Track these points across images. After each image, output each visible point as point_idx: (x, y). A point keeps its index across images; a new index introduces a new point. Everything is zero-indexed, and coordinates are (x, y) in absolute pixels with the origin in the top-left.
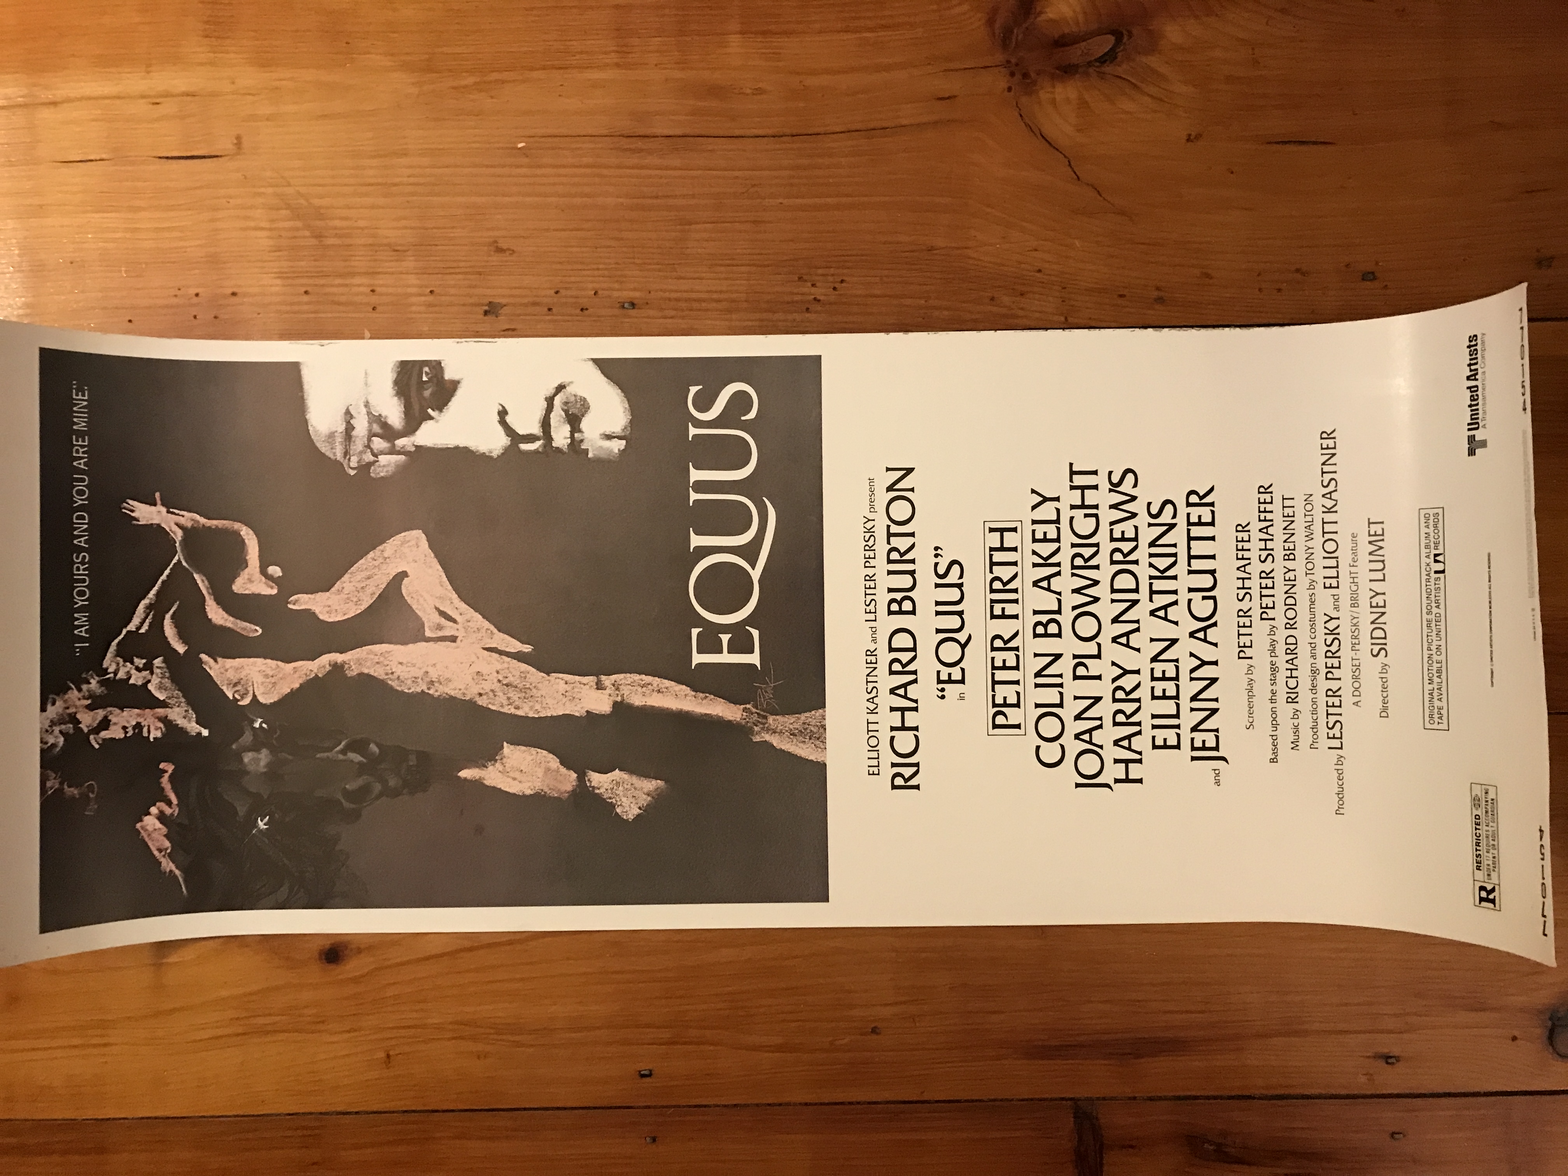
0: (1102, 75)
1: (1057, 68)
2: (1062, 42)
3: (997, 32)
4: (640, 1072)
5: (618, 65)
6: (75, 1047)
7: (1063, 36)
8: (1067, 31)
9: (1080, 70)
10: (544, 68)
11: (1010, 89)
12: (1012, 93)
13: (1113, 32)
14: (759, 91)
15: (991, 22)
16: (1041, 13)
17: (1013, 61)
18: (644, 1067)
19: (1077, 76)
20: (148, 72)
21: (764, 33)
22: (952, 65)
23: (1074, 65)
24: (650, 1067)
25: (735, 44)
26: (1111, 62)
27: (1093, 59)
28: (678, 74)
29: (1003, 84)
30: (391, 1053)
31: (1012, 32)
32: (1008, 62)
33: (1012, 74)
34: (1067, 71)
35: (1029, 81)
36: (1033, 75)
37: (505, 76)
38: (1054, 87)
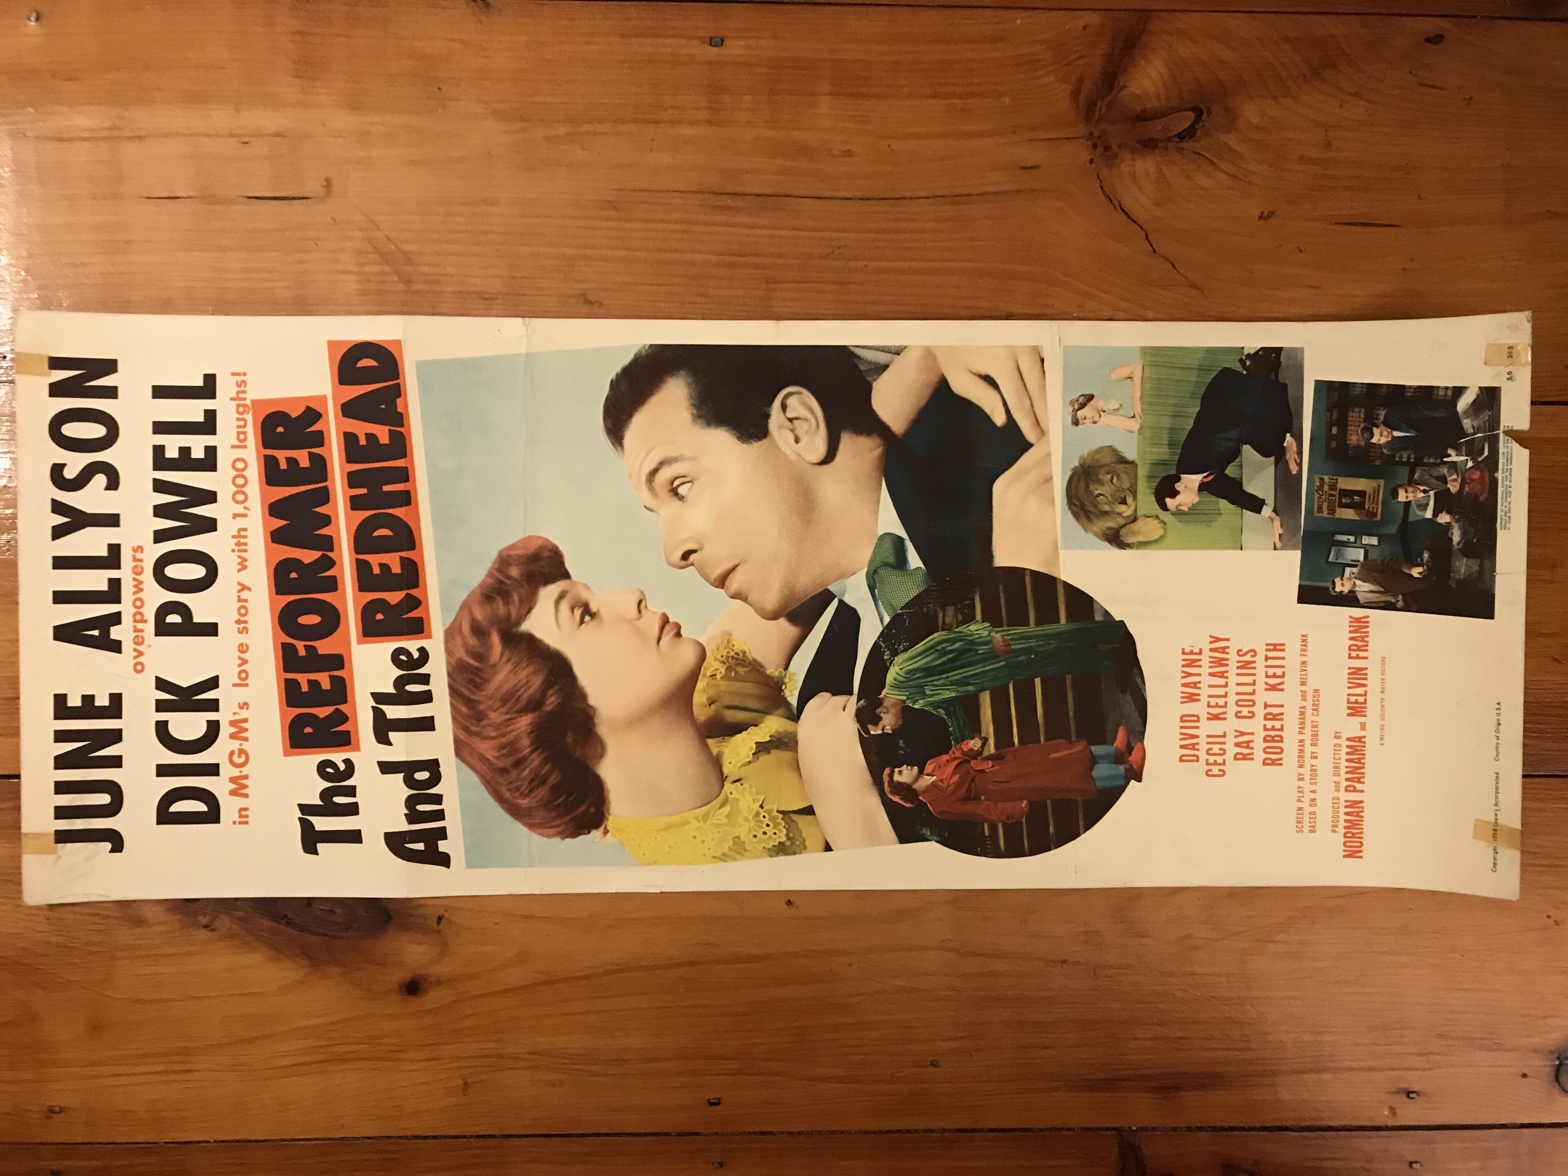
0: (1180, 151)
1: (1137, 142)
2: (1144, 117)
3: (1081, 104)
4: (709, 1100)
5: (709, 122)
6: (159, 1073)
7: (1144, 111)
8: (1148, 106)
9: (1160, 145)
10: (635, 121)
11: (1091, 161)
12: (1094, 165)
13: (1192, 109)
14: (848, 153)
15: (1075, 94)
16: (1124, 87)
17: (1096, 134)
18: (712, 1095)
19: (1157, 151)
20: (237, 110)
21: (855, 96)
22: (1036, 135)
23: (1154, 139)
24: (718, 1096)
26: (1190, 138)
27: (1174, 134)
28: (767, 133)
29: (1085, 156)
30: (469, 1080)
31: (1096, 105)
32: (1091, 134)
33: (1095, 146)
34: (1148, 145)
35: (1109, 153)
36: (1114, 148)
37: (598, 127)
38: (1134, 160)
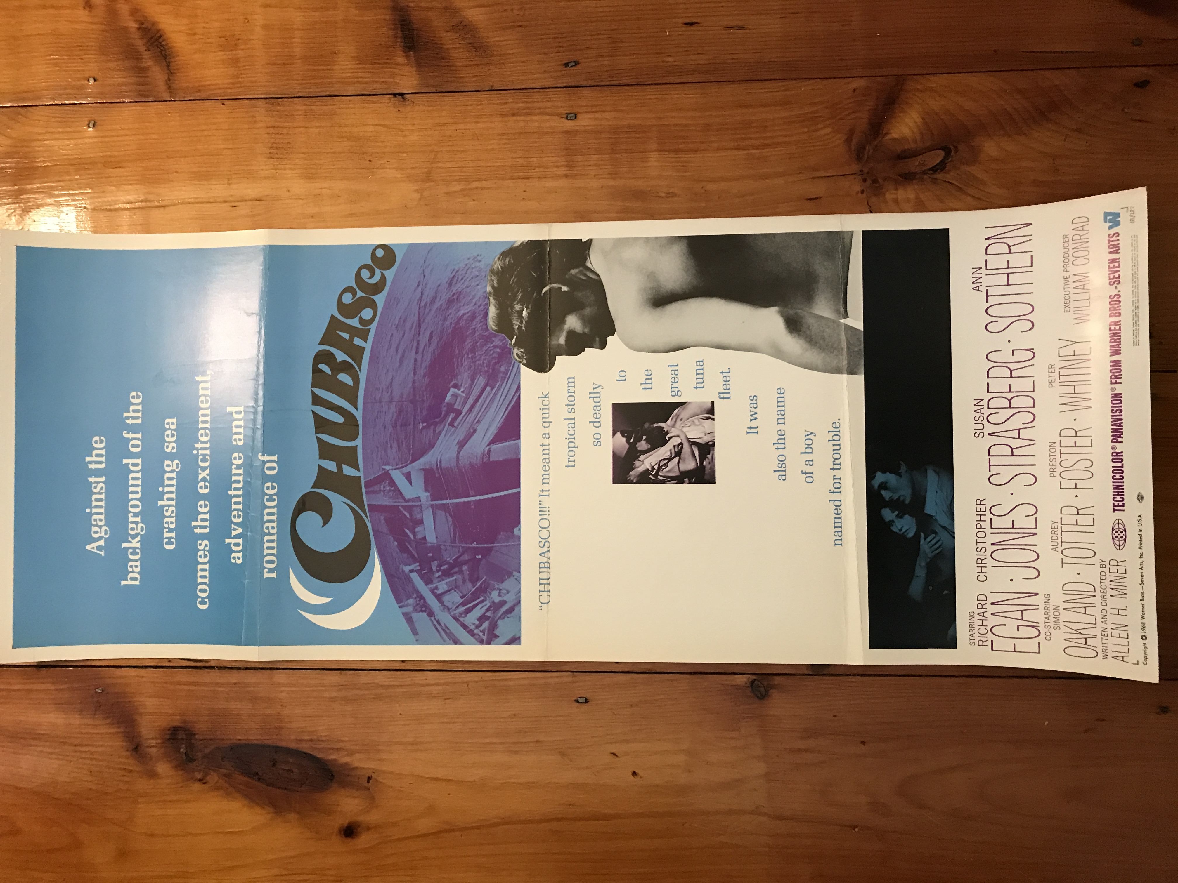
0: (934, 181)
1: (899, 176)
2: (904, 156)
3: (853, 148)
5: (566, 176)
7: (905, 151)
8: (906, 147)
9: (918, 176)
10: (512, 178)
11: (862, 192)
12: (864, 195)
13: (943, 149)
14: (672, 195)
15: (848, 140)
16: (887, 134)
17: (866, 170)
19: (914, 181)
20: (229, 184)
21: (676, 151)
22: (818, 174)
23: (913, 173)
25: (654, 159)
26: (942, 171)
27: (928, 168)
28: (611, 183)
29: (858, 188)
31: (865, 148)
32: (861, 171)
33: (865, 180)
34: (907, 178)
35: (877, 185)
36: (880, 181)
37: (484, 184)
38: (896, 190)
